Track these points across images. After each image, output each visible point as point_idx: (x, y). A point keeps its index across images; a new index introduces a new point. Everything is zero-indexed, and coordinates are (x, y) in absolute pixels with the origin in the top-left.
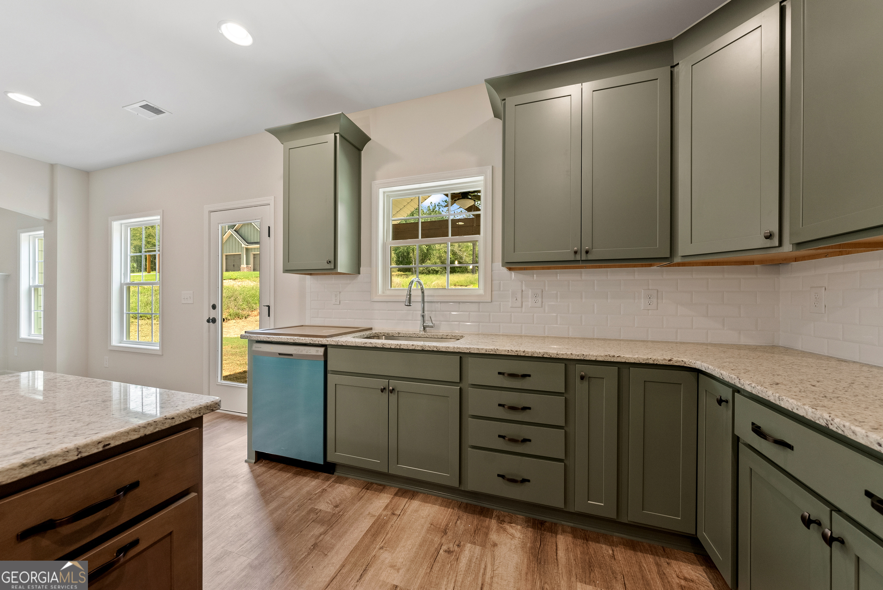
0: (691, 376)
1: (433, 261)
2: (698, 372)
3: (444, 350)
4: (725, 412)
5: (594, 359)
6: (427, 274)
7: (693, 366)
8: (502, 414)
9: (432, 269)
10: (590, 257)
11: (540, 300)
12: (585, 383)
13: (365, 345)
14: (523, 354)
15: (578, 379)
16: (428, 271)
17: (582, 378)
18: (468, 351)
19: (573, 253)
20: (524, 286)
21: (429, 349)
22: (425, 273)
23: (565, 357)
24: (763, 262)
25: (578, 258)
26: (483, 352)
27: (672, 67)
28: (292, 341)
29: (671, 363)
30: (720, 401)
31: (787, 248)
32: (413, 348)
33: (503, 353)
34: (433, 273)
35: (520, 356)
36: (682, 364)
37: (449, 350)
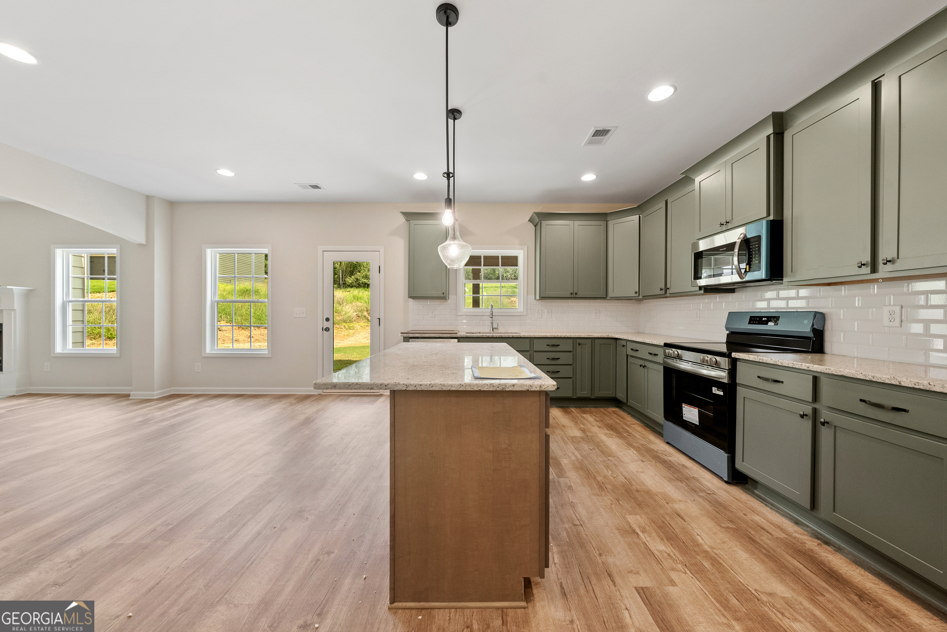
0: (614, 341)
1: (364, 273)
2: (616, 339)
3: (523, 336)
4: (624, 349)
5: (583, 337)
6: (357, 287)
7: (615, 337)
8: (548, 362)
9: (362, 283)
10: (577, 296)
11: (551, 314)
12: (580, 346)
13: (483, 336)
14: (557, 337)
15: (577, 345)
16: (358, 284)
17: (579, 344)
18: (534, 337)
19: (570, 294)
20: (543, 308)
21: (516, 336)
22: (355, 286)
23: (573, 337)
24: (635, 299)
25: (572, 296)
26: (541, 336)
27: (607, 221)
28: (438, 336)
29: (608, 337)
30: (623, 346)
31: (641, 297)
32: (508, 336)
33: (549, 336)
34: (364, 287)
35: (556, 337)
36: (612, 337)
37: (525, 336)
